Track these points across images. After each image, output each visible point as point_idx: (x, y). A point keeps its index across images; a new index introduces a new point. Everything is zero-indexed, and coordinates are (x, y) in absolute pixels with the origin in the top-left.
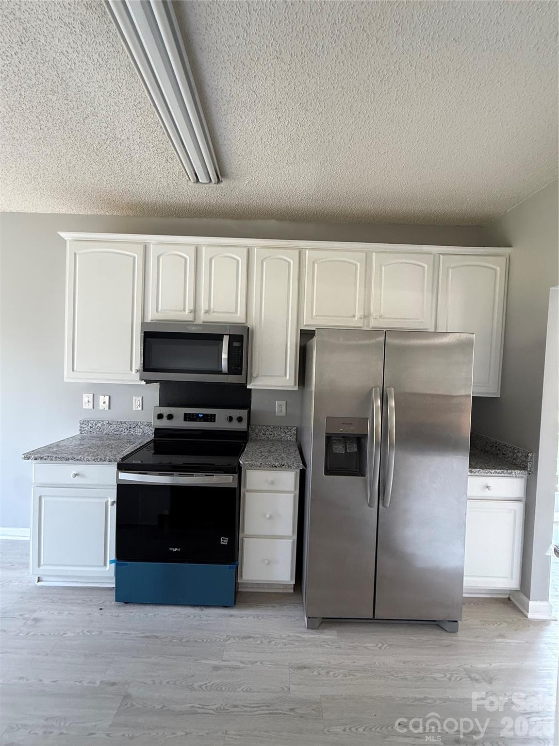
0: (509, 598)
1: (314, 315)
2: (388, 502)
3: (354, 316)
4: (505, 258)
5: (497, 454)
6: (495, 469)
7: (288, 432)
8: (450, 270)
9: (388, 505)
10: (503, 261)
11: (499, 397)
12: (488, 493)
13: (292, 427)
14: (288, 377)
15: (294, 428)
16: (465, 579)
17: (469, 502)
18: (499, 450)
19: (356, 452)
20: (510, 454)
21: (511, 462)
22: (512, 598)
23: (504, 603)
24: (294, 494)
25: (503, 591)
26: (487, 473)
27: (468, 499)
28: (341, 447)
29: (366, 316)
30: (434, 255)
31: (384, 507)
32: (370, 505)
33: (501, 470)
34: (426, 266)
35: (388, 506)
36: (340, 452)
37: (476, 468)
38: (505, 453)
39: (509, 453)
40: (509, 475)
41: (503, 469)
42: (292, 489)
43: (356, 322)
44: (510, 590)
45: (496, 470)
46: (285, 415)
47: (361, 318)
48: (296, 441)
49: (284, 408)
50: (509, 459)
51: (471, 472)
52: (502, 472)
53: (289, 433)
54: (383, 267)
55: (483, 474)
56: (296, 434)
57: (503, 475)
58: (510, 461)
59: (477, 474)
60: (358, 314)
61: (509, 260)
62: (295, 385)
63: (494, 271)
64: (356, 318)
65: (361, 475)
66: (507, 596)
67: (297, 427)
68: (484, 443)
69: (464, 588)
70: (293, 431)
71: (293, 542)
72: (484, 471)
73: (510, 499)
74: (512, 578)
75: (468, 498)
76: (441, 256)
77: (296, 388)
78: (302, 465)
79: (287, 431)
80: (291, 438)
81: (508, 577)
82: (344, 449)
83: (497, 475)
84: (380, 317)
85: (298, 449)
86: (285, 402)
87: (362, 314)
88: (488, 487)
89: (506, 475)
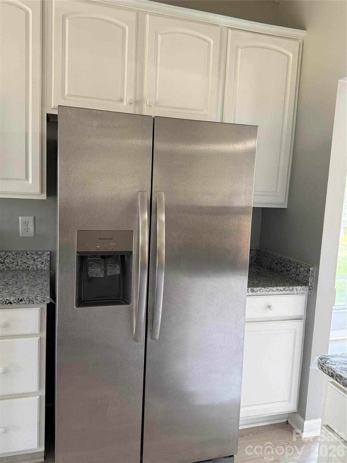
0: (287, 421)
1: (66, 94)
2: (157, 333)
3: (122, 100)
4: (298, 43)
5: (282, 272)
6: (277, 286)
7: (38, 258)
8: (240, 50)
9: (157, 336)
10: (296, 45)
11: (287, 208)
12: (270, 314)
13: (44, 252)
14: (30, 181)
15: (46, 253)
16: (242, 410)
17: (247, 326)
18: (284, 266)
19: (119, 275)
20: (294, 270)
21: (294, 279)
22: (290, 422)
23: (282, 428)
24: (39, 338)
25: (281, 416)
26: (269, 292)
27: (246, 322)
28: (99, 270)
29: (138, 102)
30: (222, 29)
31: (153, 340)
32: (136, 339)
33: (282, 287)
34: (212, 41)
35: (158, 338)
36: (98, 277)
37: (258, 286)
38: (288, 269)
39: (292, 269)
40: (291, 292)
41: (285, 286)
42: (37, 331)
43: (125, 107)
44: (289, 413)
45: (278, 288)
46: (33, 235)
47: (131, 104)
48: (50, 270)
49: (31, 227)
50: (293, 275)
51: (253, 291)
52: (284, 290)
53: (39, 260)
54: (159, 36)
55: (264, 293)
56: (50, 261)
57: (284, 292)
58: (293, 277)
59: (258, 293)
60: (127, 98)
61: (302, 46)
62: (42, 192)
63: (287, 57)
64: (125, 103)
65: (124, 303)
66: (285, 420)
67: (50, 252)
68: (270, 260)
69: (240, 419)
70: (46, 257)
71: (40, 399)
72: (266, 289)
73: (292, 318)
74: (290, 402)
75: (246, 320)
76: (230, 31)
77: (44, 197)
78: (49, 297)
79: (36, 257)
80: (43, 266)
81: (286, 401)
82: (103, 272)
83: (278, 293)
84: (155, 104)
85: (49, 280)
86: (32, 217)
87: (132, 98)
88: (269, 307)
89: (287, 292)
